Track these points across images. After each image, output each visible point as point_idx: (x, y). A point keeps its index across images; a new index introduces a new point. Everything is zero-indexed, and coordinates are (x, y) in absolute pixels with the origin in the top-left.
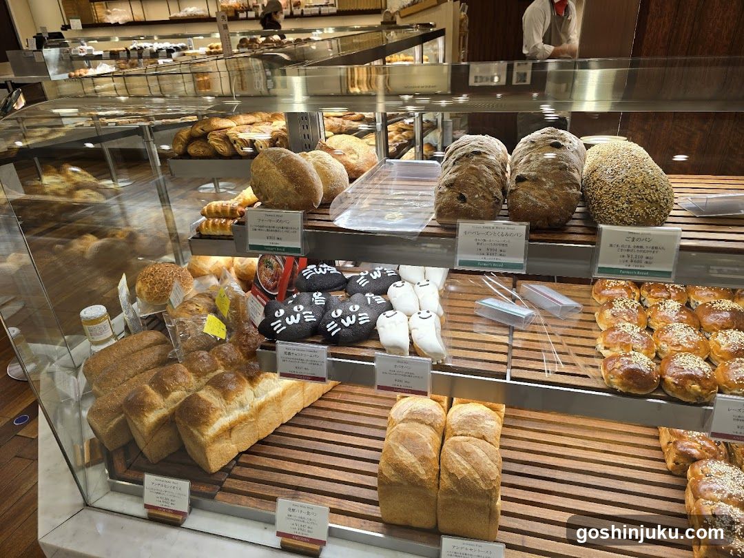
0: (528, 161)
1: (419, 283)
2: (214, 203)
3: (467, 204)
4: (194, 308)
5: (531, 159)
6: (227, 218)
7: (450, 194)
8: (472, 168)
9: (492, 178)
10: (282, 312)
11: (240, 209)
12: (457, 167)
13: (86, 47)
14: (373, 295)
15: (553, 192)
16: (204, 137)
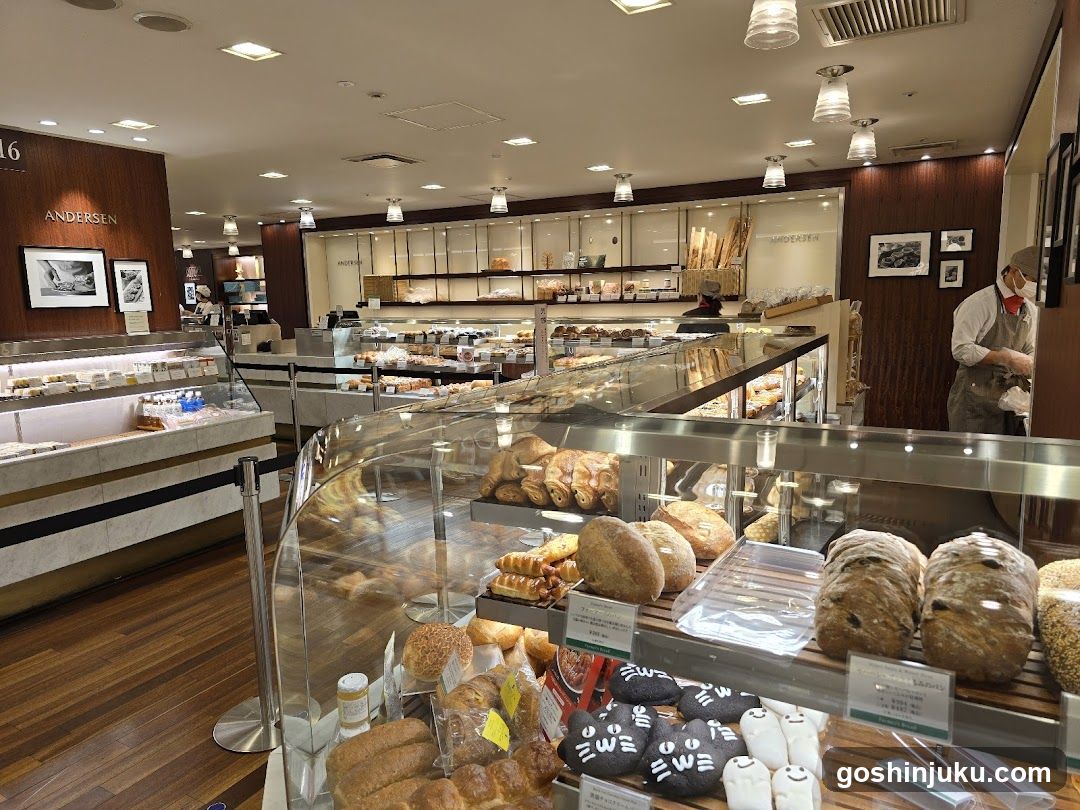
0: (949, 582)
1: (788, 717)
2: (514, 555)
3: (861, 631)
4: (473, 696)
5: (954, 579)
6: (527, 576)
7: (836, 612)
8: (869, 582)
9: (897, 598)
10: (592, 731)
11: (544, 566)
12: (846, 575)
13: (381, 328)
14: (719, 724)
15: (989, 633)
16: (517, 482)
